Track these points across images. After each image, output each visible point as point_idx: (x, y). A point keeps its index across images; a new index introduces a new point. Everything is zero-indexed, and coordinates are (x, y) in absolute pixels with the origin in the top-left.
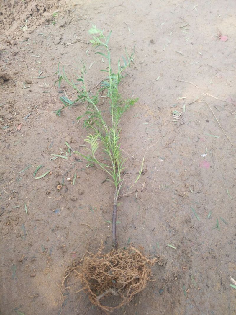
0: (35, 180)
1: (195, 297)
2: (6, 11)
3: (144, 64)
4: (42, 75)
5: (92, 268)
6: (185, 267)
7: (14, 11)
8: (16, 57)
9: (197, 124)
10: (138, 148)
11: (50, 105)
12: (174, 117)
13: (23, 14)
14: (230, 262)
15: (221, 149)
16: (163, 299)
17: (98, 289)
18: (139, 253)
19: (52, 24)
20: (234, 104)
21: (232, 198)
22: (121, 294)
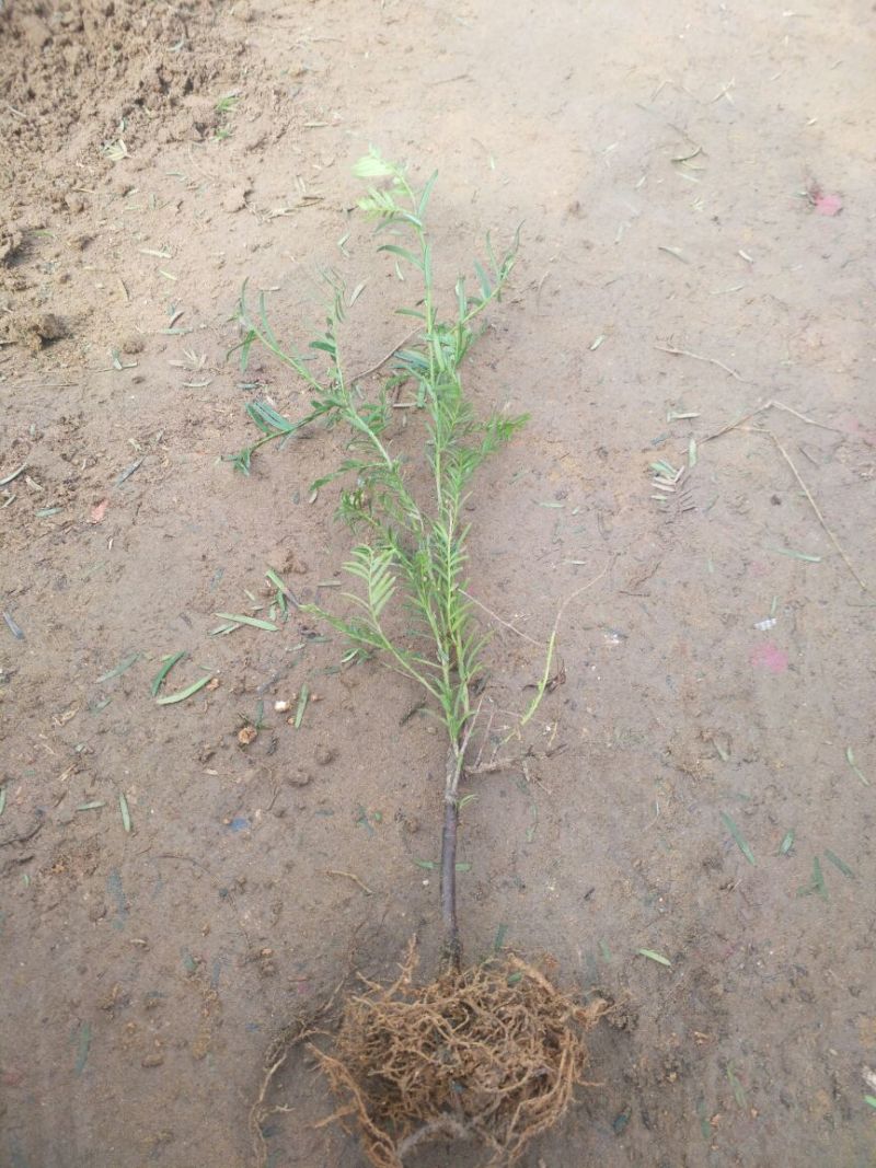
0: (157, 708)
1: (742, 1141)
2: (50, 87)
3: (545, 291)
4: (178, 321)
5: (377, 1037)
6: (706, 1032)
7: (77, 86)
8: (87, 255)
9: (739, 510)
10: (529, 594)
11: (211, 432)
12: (656, 485)
13: (109, 97)
14: (864, 1014)
15: (825, 603)
16: (628, 1149)
17: (392, 1116)
18: (542, 981)
19: (217, 140)
20: (869, 441)
21: (869, 781)
22: (484, 1133)
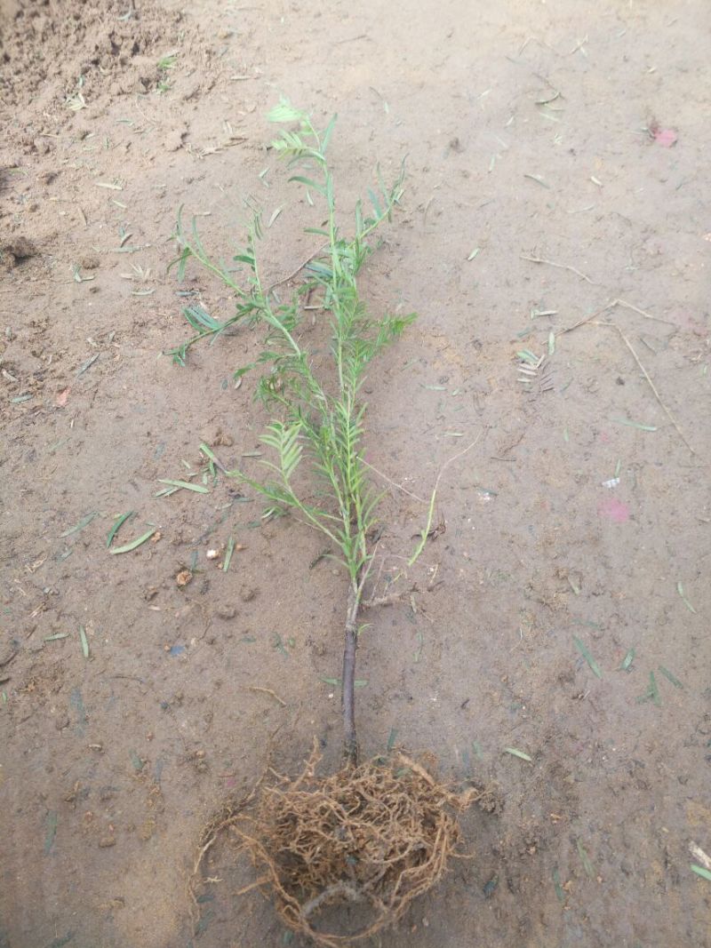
0: (111, 557)
1: (590, 902)
2: (21, 52)
3: (431, 213)
4: (128, 242)
5: (286, 821)
6: (560, 814)
7: (44, 50)
8: (52, 188)
9: (589, 390)
10: (416, 461)
11: (154, 332)
12: (521, 370)
13: (70, 59)
14: (691, 798)
15: (661, 464)
16: (495, 910)
17: (302, 884)
18: (424, 774)
19: (159, 92)
20: (698, 331)
21: (696, 610)
22: (374, 897)
